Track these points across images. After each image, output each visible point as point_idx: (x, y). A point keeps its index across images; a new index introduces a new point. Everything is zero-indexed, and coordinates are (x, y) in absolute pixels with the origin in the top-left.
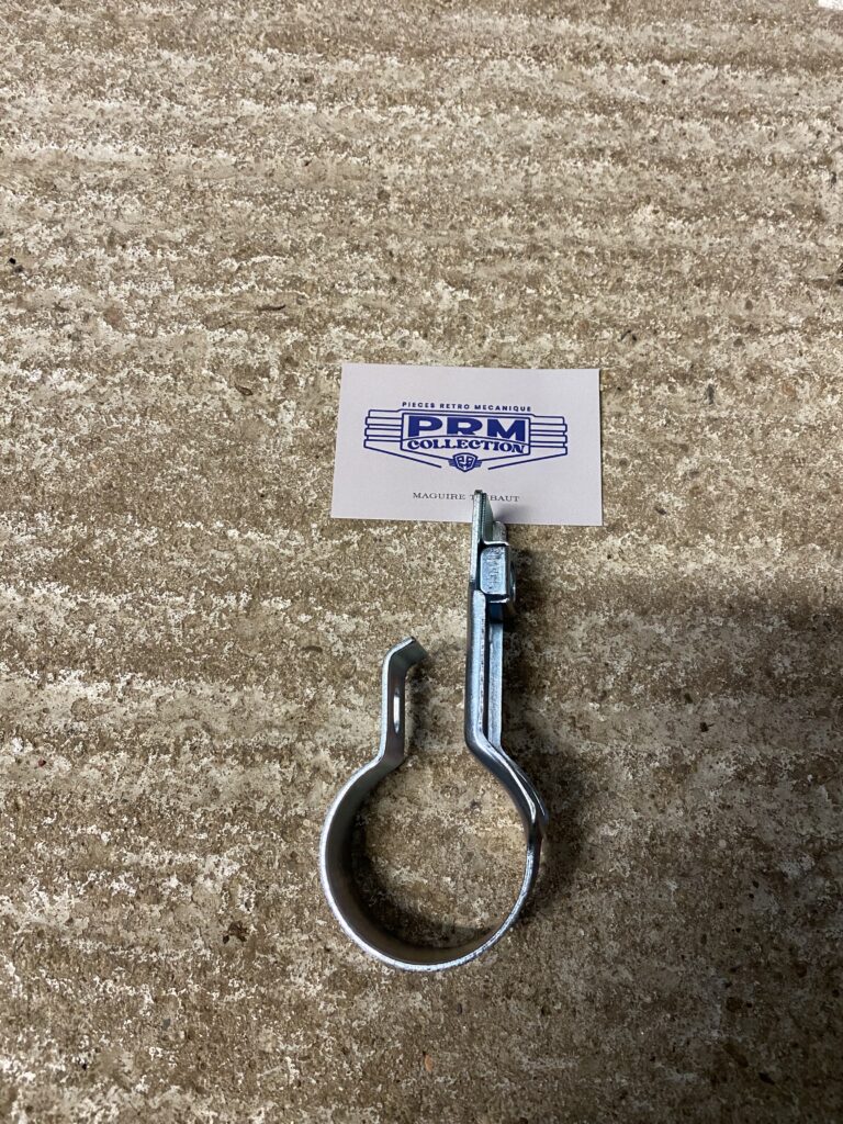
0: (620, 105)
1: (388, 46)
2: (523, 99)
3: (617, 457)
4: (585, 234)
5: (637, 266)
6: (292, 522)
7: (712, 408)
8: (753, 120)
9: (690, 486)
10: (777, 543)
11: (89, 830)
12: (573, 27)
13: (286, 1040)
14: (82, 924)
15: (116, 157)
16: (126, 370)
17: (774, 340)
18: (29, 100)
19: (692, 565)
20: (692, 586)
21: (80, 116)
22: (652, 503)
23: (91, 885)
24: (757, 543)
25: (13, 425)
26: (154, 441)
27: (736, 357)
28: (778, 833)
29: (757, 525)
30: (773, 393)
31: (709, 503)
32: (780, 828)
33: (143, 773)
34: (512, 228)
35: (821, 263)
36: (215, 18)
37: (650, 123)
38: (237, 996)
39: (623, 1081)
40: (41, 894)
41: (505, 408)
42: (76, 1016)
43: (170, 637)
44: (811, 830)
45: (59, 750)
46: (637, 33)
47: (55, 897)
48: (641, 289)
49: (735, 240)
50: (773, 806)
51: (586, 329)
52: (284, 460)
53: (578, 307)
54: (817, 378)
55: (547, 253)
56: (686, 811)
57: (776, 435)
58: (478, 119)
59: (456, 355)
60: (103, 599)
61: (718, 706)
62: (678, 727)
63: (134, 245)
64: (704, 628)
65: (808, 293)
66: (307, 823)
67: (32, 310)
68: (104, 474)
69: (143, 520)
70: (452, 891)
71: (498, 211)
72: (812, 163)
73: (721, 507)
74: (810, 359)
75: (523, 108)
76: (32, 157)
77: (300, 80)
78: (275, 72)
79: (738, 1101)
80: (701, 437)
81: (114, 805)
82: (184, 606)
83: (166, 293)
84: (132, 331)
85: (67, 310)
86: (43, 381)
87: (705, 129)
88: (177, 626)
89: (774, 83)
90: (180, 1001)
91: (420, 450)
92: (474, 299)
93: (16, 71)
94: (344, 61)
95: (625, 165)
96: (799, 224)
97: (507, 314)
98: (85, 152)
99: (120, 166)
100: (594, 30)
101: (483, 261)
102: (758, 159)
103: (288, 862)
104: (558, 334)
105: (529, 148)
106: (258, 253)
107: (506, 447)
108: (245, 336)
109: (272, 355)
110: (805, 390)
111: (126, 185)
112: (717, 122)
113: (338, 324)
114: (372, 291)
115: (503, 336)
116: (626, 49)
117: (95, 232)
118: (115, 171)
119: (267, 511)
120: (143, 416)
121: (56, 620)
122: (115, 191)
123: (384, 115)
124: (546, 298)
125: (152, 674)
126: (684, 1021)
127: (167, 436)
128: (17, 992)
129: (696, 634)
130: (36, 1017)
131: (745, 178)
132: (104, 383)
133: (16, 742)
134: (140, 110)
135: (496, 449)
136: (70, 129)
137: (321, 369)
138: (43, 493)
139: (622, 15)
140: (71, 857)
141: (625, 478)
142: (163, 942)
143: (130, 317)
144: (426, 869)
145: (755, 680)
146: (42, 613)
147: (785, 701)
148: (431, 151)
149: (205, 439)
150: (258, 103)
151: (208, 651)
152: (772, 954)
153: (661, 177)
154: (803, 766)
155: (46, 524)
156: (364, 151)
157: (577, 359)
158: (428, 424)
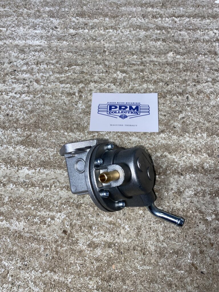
0: (164, 28)
1: (106, 16)
2: (140, 27)
3: (163, 114)
4: (155, 59)
5: (168, 67)
6: (80, 130)
7: (188, 102)
8: (198, 31)
9: (182, 121)
10: (205, 135)
11: (29, 206)
12: (152, 9)
13: (77, 260)
14: (26, 230)
15: (39, 44)
16: (40, 94)
17: (204, 84)
18: (19, 31)
19: (183, 141)
20: (183, 146)
21: (31, 34)
22: (172, 125)
23: (29, 220)
24: (200, 135)
25: (12, 108)
26: (47, 111)
27: (194, 89)
28: (205, 209)
29: (200, 131)
30: (204, 98)
31: (187, 125)
32: (206, 208)
33: (42, 192)
34: (137, 58)
35: (216, 65)
36: (64, 10)
37: (172, 32)
38: (65, 248)
39: (165, 272)
40: (17, 222)
41: (134, 103)
42: (24, 252)
43: (50, 159)
44: (215, 209)
45: (22, 187)
46: (168, 11)
47: (20, 223)
48: (169, 72)
49: (194, 60)
50: (205, 202)
51: (155, 82)
52: (79, 116)
53: (153, 77)
54: (215, 94)
55: (146, 64)
56: (181, 203)
57: (204, 108)
58: (128, 32)
59: (122, 89)
60: (33, 149)
61: (189, 176)
62: (179, 182)
63: (43, 64)
64: (186, 157)
65: (213, 73)
66: (83, 205)
67: (18, 80)
68: (34, 119)
69: (44, 130)
70: (120, 223)
71: (133, 54)
72: (214, 41)
73: (190, 126)
74: (213, 89)
75: (140, 29)
76: (19, 44)
77: (84, 24)
78: (78, 23)
79: (195, 278)
80: (185, 109)
81: (35, 200)
82: (53, 151)
83: (50, 76)
84: (42, 85)
85: (26, 80)
86: (20, 97)
87: (186, 33)
88: (52, 156)
89: (204, 21)
90: (50, 249)
91: (112, 114)
92: (127, 76)
93: (15, 24)
94: (95, 19)
95: (165, 42)
96: (210, 56)
97: (135, 79)
98: (32, 43)
99: (40, 46)
100: (158, 10)
101: (129, 66)
102: (200, 40)
103: (78, 215)
104: (148, 84)
105: (141, 39)
106: (73, 66)
107: (134, 113)
108: (70, 85)
109: (76, 90)
110: (212, 97)
111: (41, 50)
112: (189, 31)
113: (92, 82)
114: (101, 74)
115: (134, 85)
116: (166, 14)
117: (34, 61)
118: (39, 47)
119: (74, 128)
120: (44, 105)
121: (22, 155)
122: (38, 52)
123: (105, 32)
124: (145, 75)
125: (45, 168)
126: (180, 257)
127: (50, 110)
128: (10, 246)
129: (184, 158)
130: (15, 253)
131: (196, 45)
132: (35, 97)
133: (11, 184)
134: (45, 32)
135: (131, 113)
136: (28, 37)
137: (88, 93)
138: (19, 124)
139: (164, 6)
140: (24, 213)
141: (165, 119)
142: (46, 234)
143: (41, 82)
144: (113, 217)
145: (199, 170)
146: (18, 153)
147: (207, 175)
148: (117, 40)
149: (59, 111)
150: (74, 30)
151: (59, 162)
152: (204, 240)
153: (175, 45)
154: (212, 192)
155: (20, 131)
156: (100, 41)
157: (153, 90)
158: (114, 107)
